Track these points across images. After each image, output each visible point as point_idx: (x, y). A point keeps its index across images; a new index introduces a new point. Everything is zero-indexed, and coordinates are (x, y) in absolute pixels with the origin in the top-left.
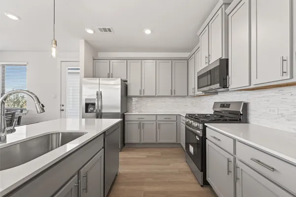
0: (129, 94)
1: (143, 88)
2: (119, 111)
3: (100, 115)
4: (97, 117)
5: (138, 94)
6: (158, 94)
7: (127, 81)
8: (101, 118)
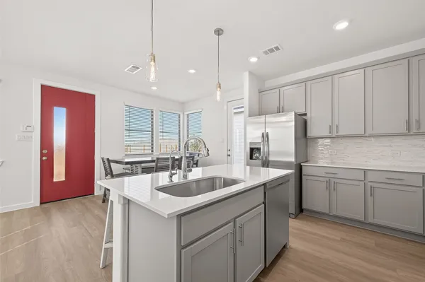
0: (309, 134)
1: (336, 123)
2: (292, 159)
3: (266, 164)
4: (263, 166)
5: (326, 133)
6: (369, 132)
7: (305, 115)
8: (268, 167)
